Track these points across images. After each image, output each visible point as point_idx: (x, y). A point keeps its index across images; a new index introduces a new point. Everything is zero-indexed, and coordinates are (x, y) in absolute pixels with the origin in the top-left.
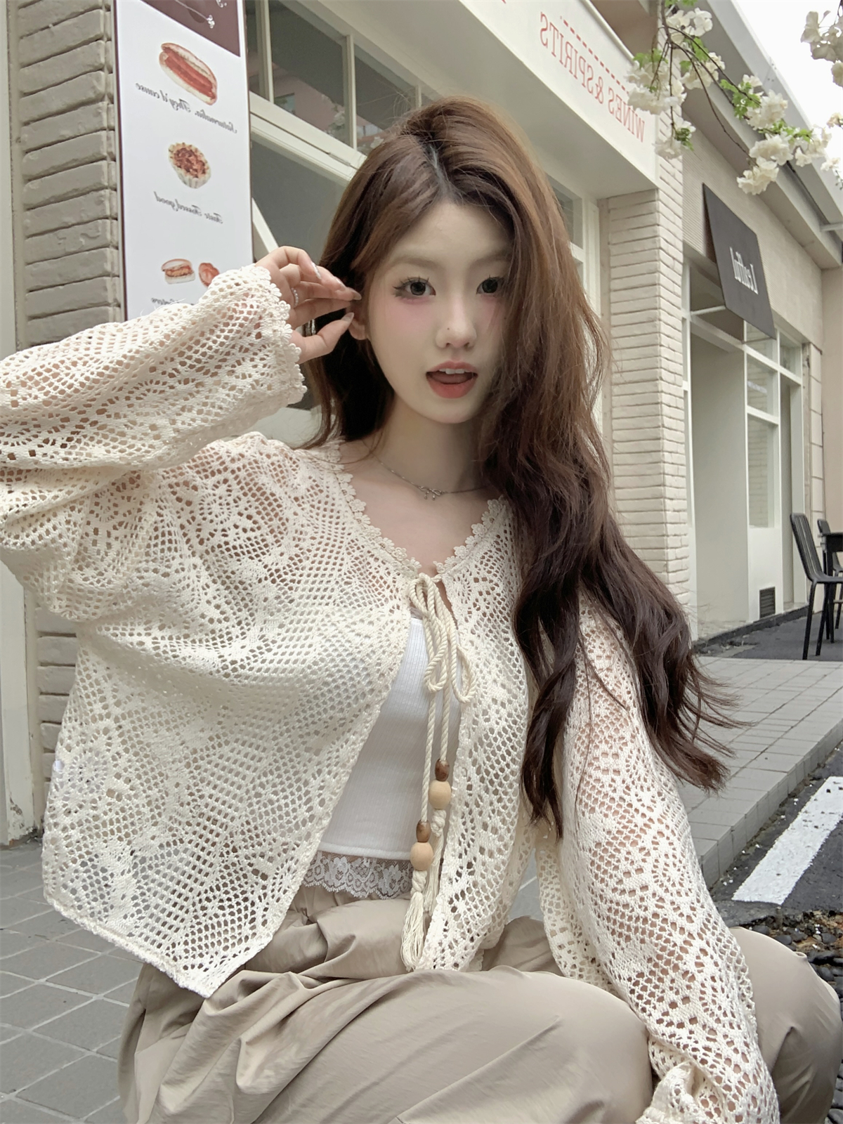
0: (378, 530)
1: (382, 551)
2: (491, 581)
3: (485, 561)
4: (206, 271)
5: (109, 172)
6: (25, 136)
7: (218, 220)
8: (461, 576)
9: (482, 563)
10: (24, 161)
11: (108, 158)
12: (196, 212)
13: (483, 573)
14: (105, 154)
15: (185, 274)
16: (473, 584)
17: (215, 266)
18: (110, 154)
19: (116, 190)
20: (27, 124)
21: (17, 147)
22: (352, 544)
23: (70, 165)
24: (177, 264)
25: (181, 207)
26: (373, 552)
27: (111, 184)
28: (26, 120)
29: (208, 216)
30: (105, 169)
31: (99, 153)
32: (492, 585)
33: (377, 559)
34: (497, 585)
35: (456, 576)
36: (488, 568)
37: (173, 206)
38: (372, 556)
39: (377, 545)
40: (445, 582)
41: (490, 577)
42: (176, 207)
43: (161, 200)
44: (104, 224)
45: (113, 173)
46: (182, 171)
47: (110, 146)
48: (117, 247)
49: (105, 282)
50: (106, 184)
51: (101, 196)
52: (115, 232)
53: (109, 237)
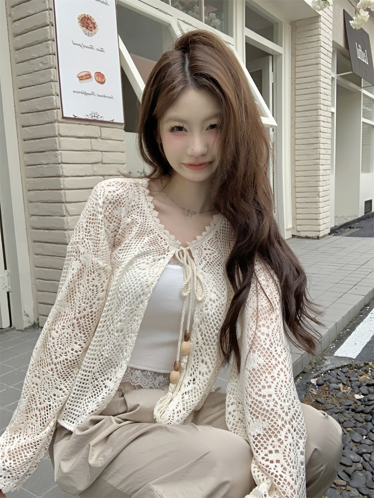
0: (163, 226)
1: (164, 235)
2: (212, 250)
3: (210, 242)
4: (98, 76)
5: (51, 32)
6: (13, 13)
7: (102, 51)
8: (198, 248)
9: (208, 243)
10: (13, 26)
11: (50, 25)
12: (92, 48)
13: (209, 247)
14: (48, 23)
15: (88, 78)
16: (203, 251)
17: (102, 73)
18: (51, 22)
19: (54, 41)
20: (13, 7)
21: (9, 19)
22: (151, 232)
23: (33, 28)
24: (84, 74)
25: (85, 47)
26: (160, 235)
27: (52, 38)
28: (12, 5)
29: (98, 50)
30: (49, 31)
31: (46, 23)
32: (213, 252)
33: (161, 238)
34: (215, 252)
35: (196, 248)
36: (211, 245)
37: (81, 46)
38: (160, 237)
39: (162, 232)
40: (191, 250)
41: (212, 249)
42: (82, 47)
43: (75, 44)
44: (50, 57)
45: (52, 32)
46: (85, 29)
47: (50, 18)
48: (56, 68)
49: (51, 84)
50: (50, 38)
51: (48, 44)
52: (54, 61)
53: (52, 63)
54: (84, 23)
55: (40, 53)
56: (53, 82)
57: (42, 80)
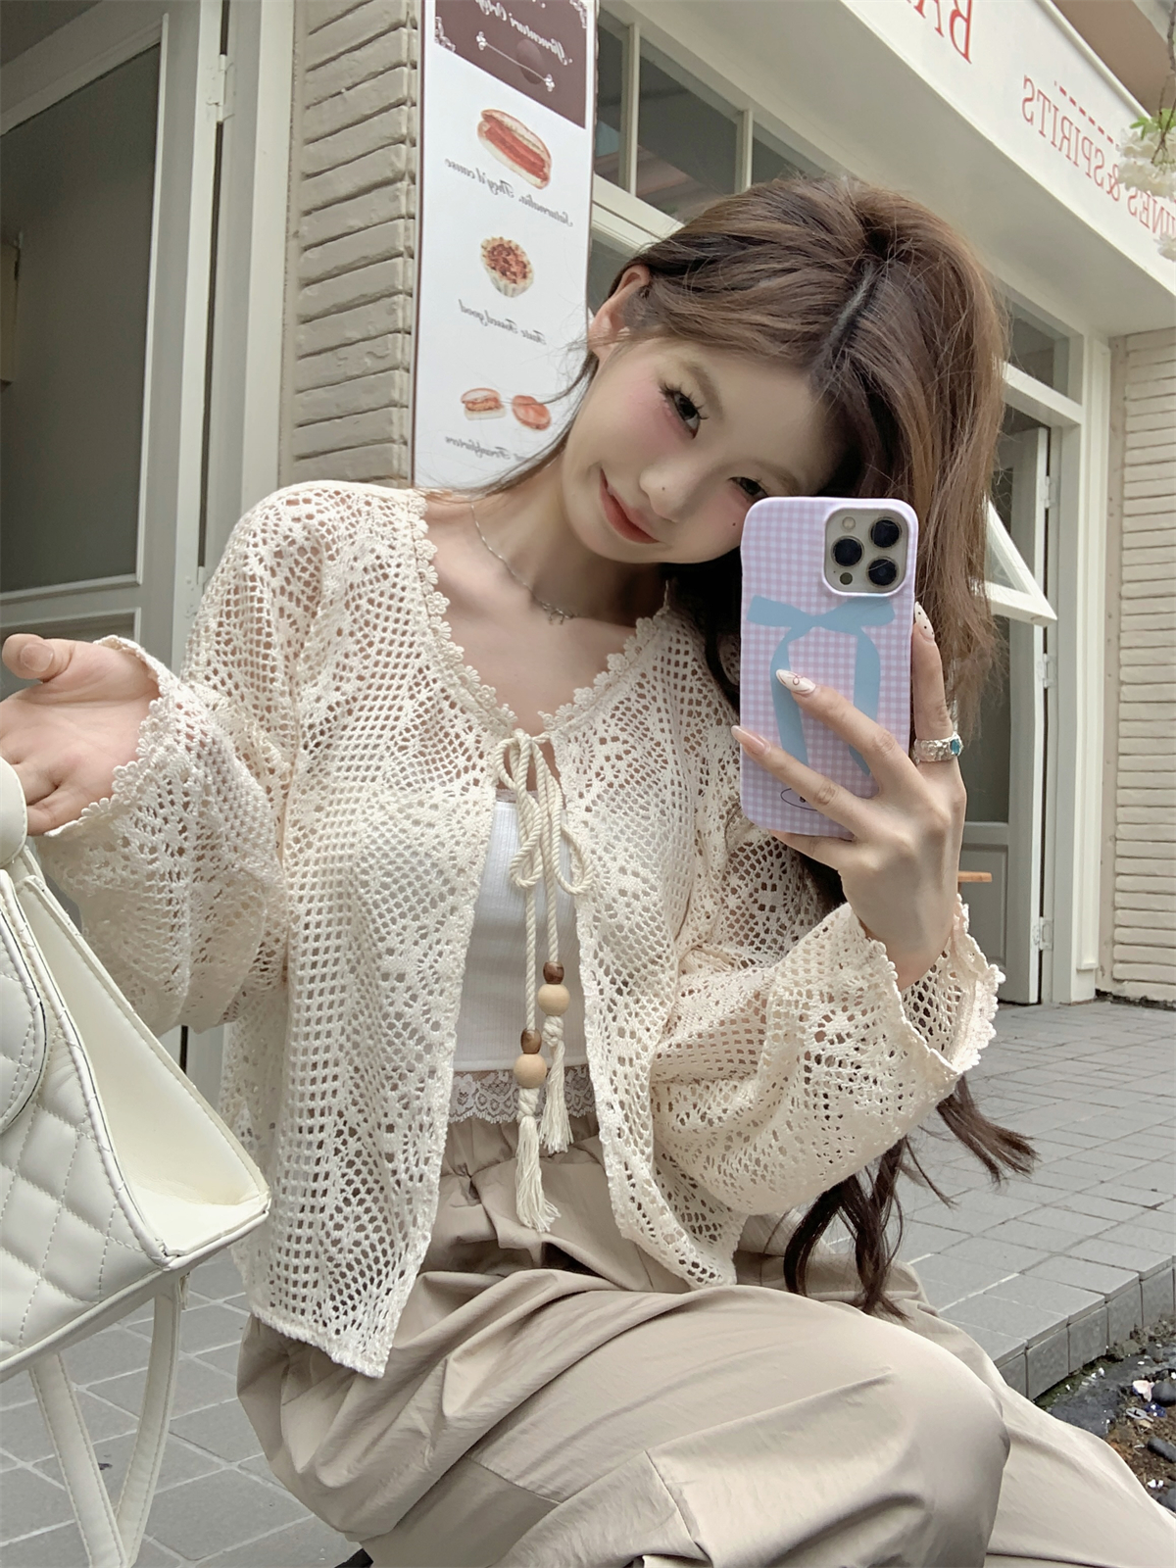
0: (460, 650)
1: (462, 691)
2: (625, 742)
3: (618, 713)
5: (405, 274)
7: (539, 340)
8: (580, 735)
9: (612, 716)
11: (405, 255)
12: (511, 328)
13: (614, 731)
14: (402, 249)
15: (491, 408)
16: (597, 746)
18: (408, 248)
19: (411, 296)
22: (420, 678)
23: (358, 264)
24: (480, 395)
25: (491, 321)
26: (449, 691)
27: (407, 288)
29: (525, 334)
30: (400, 268)
31: (394, 248)
32: (626, 746)
33: (453, 704)
34: (633, 748)
35: (572, 735)
36: (621, 723)
37: (482, 319)
40: (555, 744)
41: (623, 736)
42: (485, 320)
43: (466, 311)
44: (395, 339)
45: (410, 274)
46: (497, 274)
47: (408, 238)
48: (408, 371)
49: (390, 413)
50: (400, 288)
51: (394, 303)
52: (407, 349)
53: (399, 355)
54: (496, 260)
55: (370, 327)
56: (395, 406)
57: (366, 401)
